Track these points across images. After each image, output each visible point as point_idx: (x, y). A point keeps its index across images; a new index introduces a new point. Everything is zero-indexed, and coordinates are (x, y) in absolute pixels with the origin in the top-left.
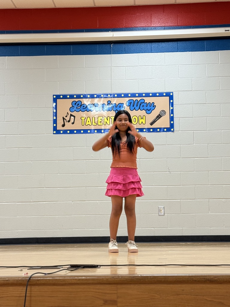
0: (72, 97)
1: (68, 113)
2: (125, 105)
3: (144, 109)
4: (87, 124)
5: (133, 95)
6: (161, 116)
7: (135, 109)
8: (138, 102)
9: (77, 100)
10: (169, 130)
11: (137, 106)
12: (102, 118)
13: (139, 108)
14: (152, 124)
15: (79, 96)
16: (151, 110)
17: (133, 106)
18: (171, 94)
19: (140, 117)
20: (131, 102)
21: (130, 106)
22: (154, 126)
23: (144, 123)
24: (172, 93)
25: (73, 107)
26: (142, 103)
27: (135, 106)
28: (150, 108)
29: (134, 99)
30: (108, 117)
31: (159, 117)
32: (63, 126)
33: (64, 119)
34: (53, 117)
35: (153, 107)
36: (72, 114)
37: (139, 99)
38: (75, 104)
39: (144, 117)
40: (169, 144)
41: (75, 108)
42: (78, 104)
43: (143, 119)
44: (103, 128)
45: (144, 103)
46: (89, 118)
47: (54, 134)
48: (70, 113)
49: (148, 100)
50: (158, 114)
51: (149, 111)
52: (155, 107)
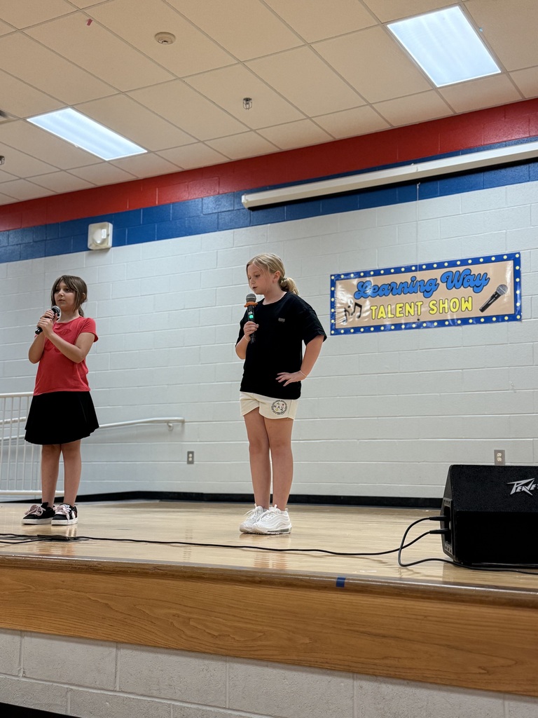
0: (357, 275)
1: (351, 301)
2: (439, 281)
3: (469, 286)
4: (379, 317)
5: (452, 264)
6: (499, 296)
7: (454, 286)
8: (460, 275)
9: (364, 280)
10: (512, 318)
11: (458, 281)
12: (401, 305)
13: (462, 284)
14: (483, 310)
15: (367, 274)
16: (482, 286)
17: (452, 282)
18: (517, 256)
19: (463, 299)
20: (449, 276)
21: (447, 282)
22: (487, 313)
23: (470, 309)
24: (519, 253)
25: (359, 290)
26: (467, 275)
27: (455, 281)
28: (479, 283)
29: (454, 270)
30: (412, 304)
31: (496, 296)
32: (346, 321)
33: (345, 310)
36: (358, 302)
37: (461, 269)
38: (362, 286)
39: (470, 298)
40: (512, 342)
41: (362, 293)
42: (366, 287)
43: (468, 301)
44: (403, 322)
45: (470, 275)
46: (382, 307)
47: (331, 335)
48: (354, 301)
49: (476, 270)
50: (493, 293)
51: (478, 288)
52: (488, 280)
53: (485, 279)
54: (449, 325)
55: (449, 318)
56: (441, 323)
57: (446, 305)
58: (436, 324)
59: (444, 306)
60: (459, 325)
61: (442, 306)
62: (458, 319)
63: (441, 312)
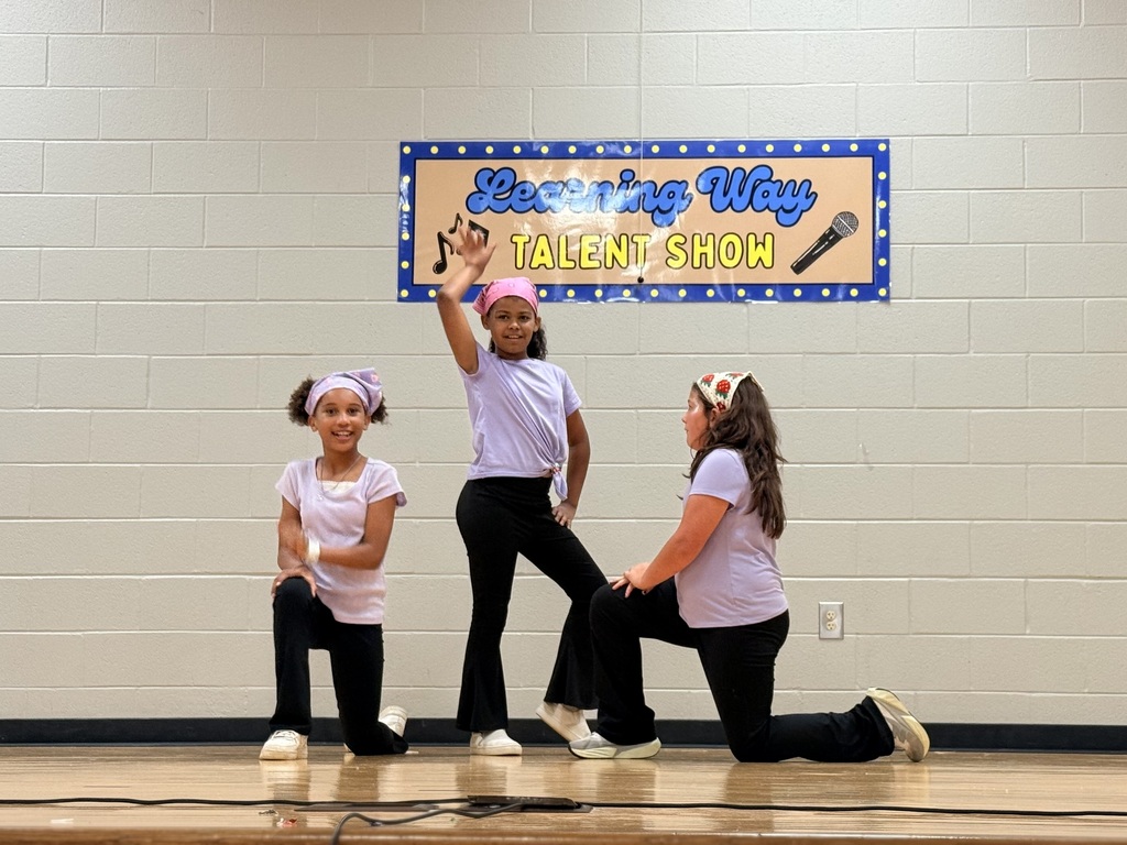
0: (475, 151)
1: (458, 217)
2: (691, 189)
3: (767, 207)
4: (534, 265)
5: (728, 149)
6: (838, 238)
7: (730, 204)
8: (745, 178)
9: (496, 165)
10: (867, 292)
11: (740, 193)
12: (597, 239)
13: (751, 202)
14: (799, 267)
15: (504, 151)
16: (798, 211)
17: (725, 194)
18: (882, 147)
19: (752, 238)
20: (717, 179)
21: (712, 192)
22: (811, 275)
23: (768, 263)
24: (887, 142)
25: (480, 191)
26: (762, 181)
27: (733, 192)
28: (792, 202)
29: (731, 164)
30: (624, 238)
31: (830, 239)
32: (441, 267)
33: (442, 240)
34: (400, 234)
35: (807, 197)
36: (477, 219)
37: (748, 164)
38: (490, 181)
39: (769, 238)
40: (867, 350)
41: (488, 200)
42: (502, 183)
43: (764, 245)
44: (600, 281)
45: (769, 180)
46: (543, 240)
47: (400, 299)
48: (467, 217)
49: (784, 169)
50: (824, 229)
51: (788, 215)
52: (812, 197)
53: (805, 194)
54: (716, 299)
55: (716, 281)
56: (697, 292)
57: (709, 250)
58: (683, 293)
59: (703, 250)
60: (739, 300)
61: (698, 250)
62: (739, 286)
63: (697, 264)
